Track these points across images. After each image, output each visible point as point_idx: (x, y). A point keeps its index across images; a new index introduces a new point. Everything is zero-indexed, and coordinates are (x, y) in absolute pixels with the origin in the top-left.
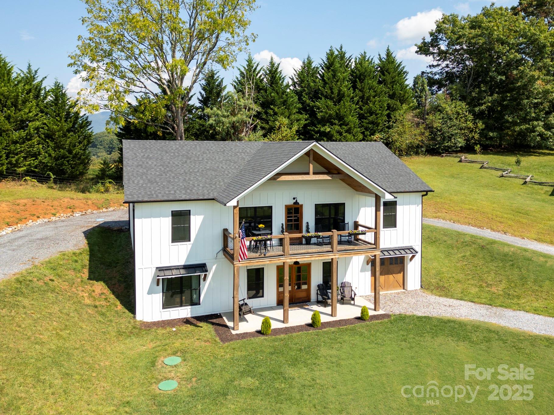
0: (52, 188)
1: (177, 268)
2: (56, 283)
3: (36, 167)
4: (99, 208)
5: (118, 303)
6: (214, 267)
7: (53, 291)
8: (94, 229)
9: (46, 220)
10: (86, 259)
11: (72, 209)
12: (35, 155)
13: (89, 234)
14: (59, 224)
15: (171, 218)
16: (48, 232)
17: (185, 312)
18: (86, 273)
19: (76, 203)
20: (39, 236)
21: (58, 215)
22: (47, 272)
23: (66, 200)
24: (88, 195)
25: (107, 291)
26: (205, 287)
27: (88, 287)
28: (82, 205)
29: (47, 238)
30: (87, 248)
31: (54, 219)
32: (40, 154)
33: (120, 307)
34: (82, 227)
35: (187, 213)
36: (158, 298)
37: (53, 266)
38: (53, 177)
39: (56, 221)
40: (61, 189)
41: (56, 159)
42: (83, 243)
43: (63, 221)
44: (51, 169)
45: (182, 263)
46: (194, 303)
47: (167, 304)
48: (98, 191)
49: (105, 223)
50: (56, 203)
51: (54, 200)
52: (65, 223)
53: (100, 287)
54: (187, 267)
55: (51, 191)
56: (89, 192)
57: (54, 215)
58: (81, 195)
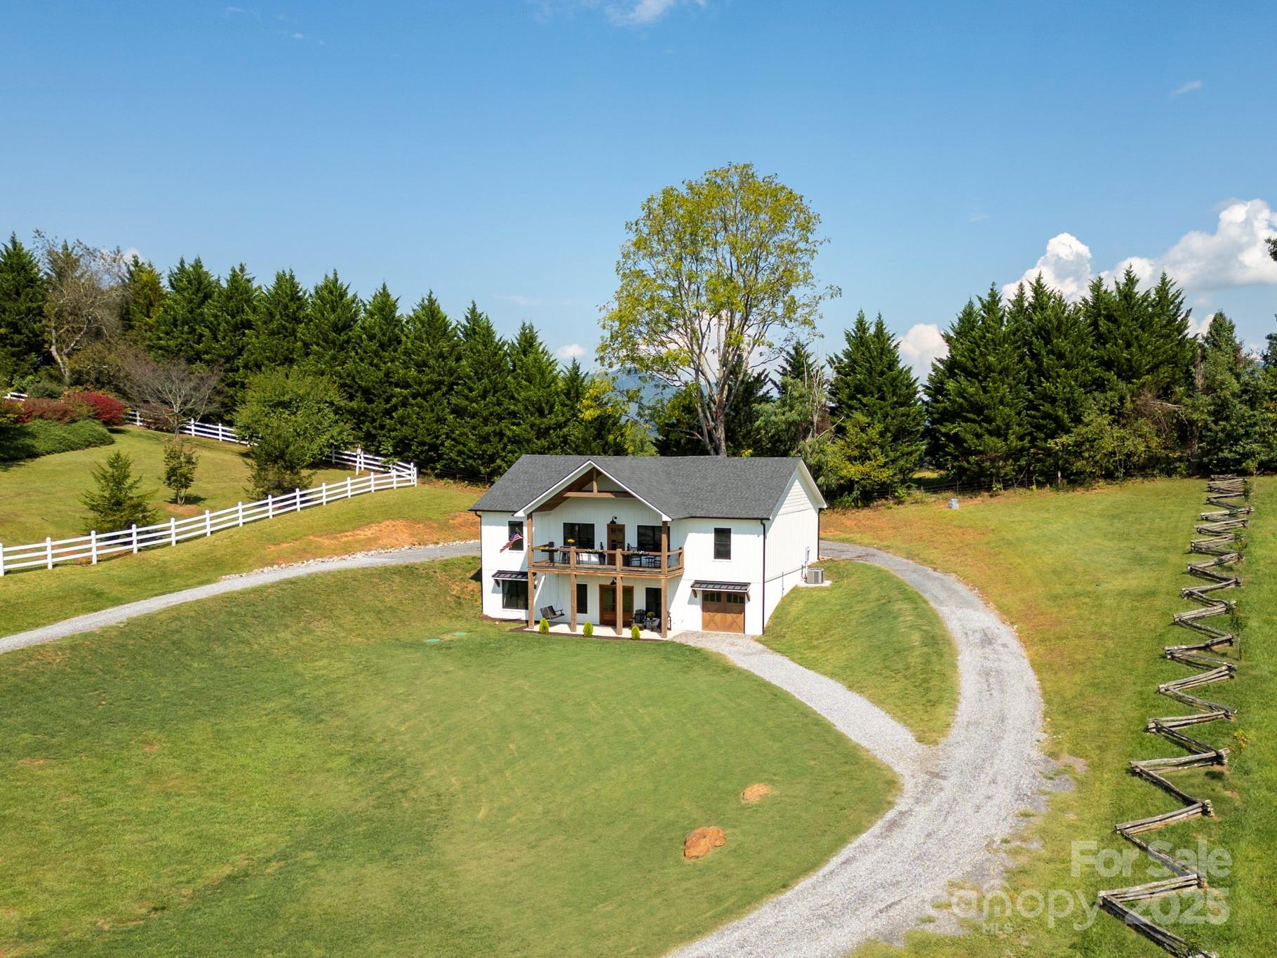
1: (512, 573)
15: (507, 527)
17: (521, 614)
27: (465, 584)
35: (520, 525)
36: (499, 598)
45: (518, 569)
46: (526, 606)
47: (506, 604)
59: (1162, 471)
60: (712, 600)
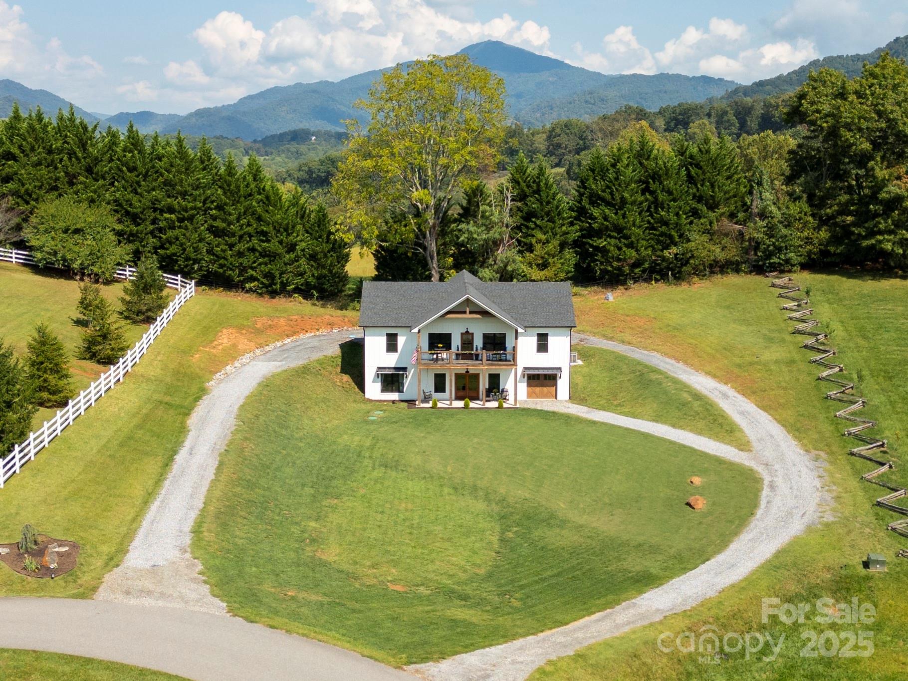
0: (315, 305)
1: (389, 368)
2: (322, 371)
3: (302, 285)
4: (354, 326)
5: (356, 387)
6: (413, 370)
7: (321, 375)
8: (346, 343)
9: (312, 334)
10: (339, 361)
11: (331, 325)
12: (301, 275)
13: (343, 346)
14: (322, 338)
15: (385, 337)
16: (315, 343)
17: (395, 396)
18: (339, 369)
19: (335, 320)
20: (309, 345)
21: (320, 330)
22: (317, 365)
23: (327, 317)
24: (344, 312)
25: (350, 380)
26: (407, 383)
27: (340, 377)
28: (340, 322)
29: (315, 347)
30: (340, 354)
31: (318, 333)
32: (305, 273)
33: (357, 390)
34: (338, 341)
35: (396, 335)
36: (378, 386)
37: (320, 362)
38: (316, 295)
39: (319, 336)
40: (323, 306)
41: (318, 278)
42: (337, 351)
43: (325, 336)
44: (315, 288)
45: (393, 365)
46: (400, 390)
47: (384, 390)
48: (354, 309)
49: (356, 339)
50: (319, 320)
51: (317, 316)
52: (326, 337)
53: (346, 378)
54: (396, 369)
55: (314, 308)
56: (346, 309)
57: (318, 330)
58: (339, 312)
59: (732, 270)
60: (534, 379)
